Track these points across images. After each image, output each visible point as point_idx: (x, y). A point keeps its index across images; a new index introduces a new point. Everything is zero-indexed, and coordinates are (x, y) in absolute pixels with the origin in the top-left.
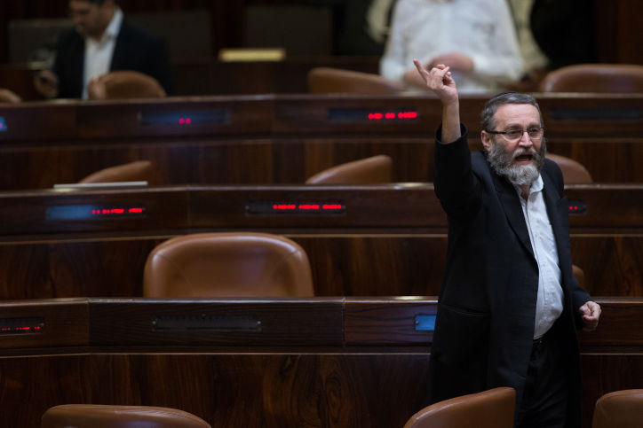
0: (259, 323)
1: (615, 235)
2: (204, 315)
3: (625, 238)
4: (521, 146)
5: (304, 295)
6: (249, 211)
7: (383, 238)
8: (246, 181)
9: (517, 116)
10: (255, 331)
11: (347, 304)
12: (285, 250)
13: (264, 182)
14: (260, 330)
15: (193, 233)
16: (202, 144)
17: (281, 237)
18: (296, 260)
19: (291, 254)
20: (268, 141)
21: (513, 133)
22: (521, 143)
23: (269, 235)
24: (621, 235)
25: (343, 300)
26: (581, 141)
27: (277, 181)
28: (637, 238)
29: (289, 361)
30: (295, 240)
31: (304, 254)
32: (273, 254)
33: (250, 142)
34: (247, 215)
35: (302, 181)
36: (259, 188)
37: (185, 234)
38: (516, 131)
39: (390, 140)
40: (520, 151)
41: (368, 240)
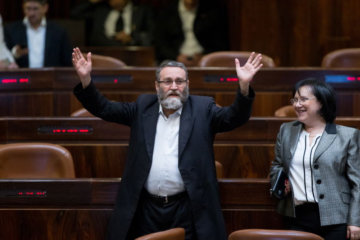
0: (45, 192)
1: (239, 145)
2: (15, 188)
3: (244, 147)
4: (171, 89)
5: (70, 177)
6: (40, 131)
7: (112, 146)
8: (38, 115)
9: (170, 73)
10: (42, 197)
11: (93, 182)
12: (59, 153)
13: (48, 115)
14: (46, 196)
15: (9, 143)
16: (14, 94)
17: (57, 145)
18: (66, 158)
19: (63, 155)
20: (50, 93)
21: (168, 82)
22: (171, 88)
23: (51, 144)
24: (242, 145)
25: (91, 180)
26: (221, 93)
27: (55, 115)
28: (251, 147)
29: (61, 214)
30: (65, 147)
31: (70, 155)
32: (53, 155)
33: (40, 93)
34: (39, 133)
35: (69, 115)
36: (46, 119)
37: (5, 143)
38: (169, 81)
39: (117, 93)
40: (170, 92)
41: (105, 147)
